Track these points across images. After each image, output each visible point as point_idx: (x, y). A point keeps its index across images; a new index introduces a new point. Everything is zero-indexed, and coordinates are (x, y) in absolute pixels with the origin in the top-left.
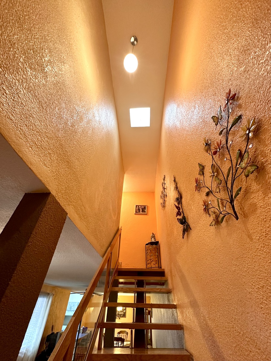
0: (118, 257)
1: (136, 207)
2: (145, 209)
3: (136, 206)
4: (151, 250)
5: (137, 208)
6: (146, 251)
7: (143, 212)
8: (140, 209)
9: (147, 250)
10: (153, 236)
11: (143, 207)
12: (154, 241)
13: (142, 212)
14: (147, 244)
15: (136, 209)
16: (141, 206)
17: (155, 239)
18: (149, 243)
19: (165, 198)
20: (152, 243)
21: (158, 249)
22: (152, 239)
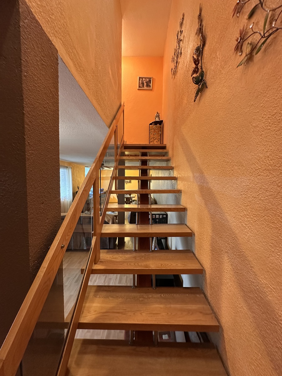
0: (123, 133)
1: (139, 80)
2: (150, 83)
3: (140, 78)
4: (155, 129)
5: (141, 82)
6: (149, 130)
7: (148, 87)
8: (144, 83)
9: (151, 129)
10: (158, 116)
11: (148, 80)
12: (158, 120)
13: (146, 87)
14: (151, 124)
15: (139, 83)
16: (145, 78)
17: (159, 118)
18: (153, 123)
19: (179, 58)
20: (156, 123)
21: (162, 129)
22: (156, 118)
